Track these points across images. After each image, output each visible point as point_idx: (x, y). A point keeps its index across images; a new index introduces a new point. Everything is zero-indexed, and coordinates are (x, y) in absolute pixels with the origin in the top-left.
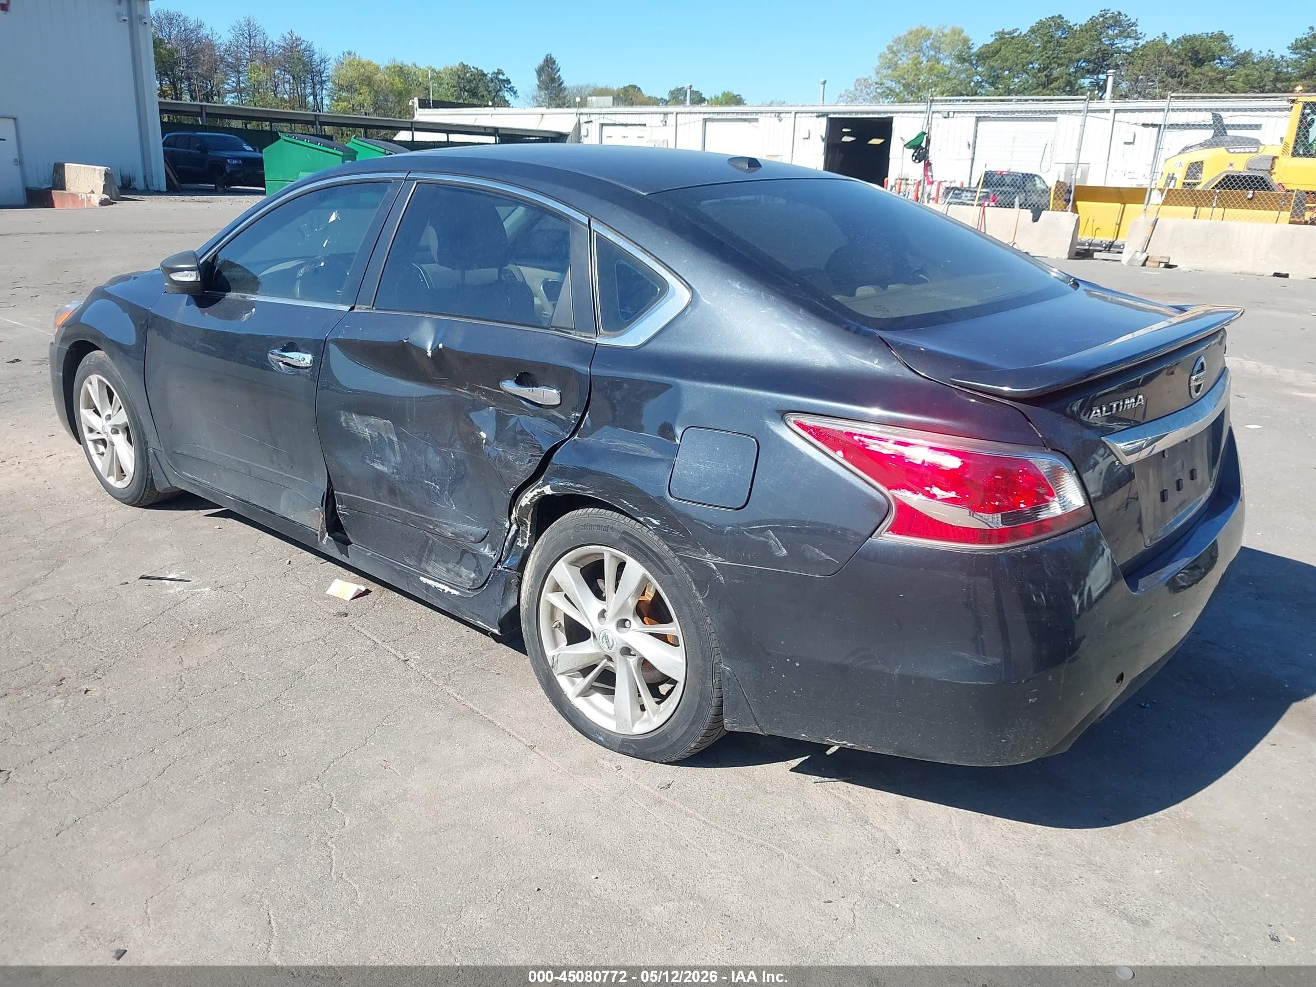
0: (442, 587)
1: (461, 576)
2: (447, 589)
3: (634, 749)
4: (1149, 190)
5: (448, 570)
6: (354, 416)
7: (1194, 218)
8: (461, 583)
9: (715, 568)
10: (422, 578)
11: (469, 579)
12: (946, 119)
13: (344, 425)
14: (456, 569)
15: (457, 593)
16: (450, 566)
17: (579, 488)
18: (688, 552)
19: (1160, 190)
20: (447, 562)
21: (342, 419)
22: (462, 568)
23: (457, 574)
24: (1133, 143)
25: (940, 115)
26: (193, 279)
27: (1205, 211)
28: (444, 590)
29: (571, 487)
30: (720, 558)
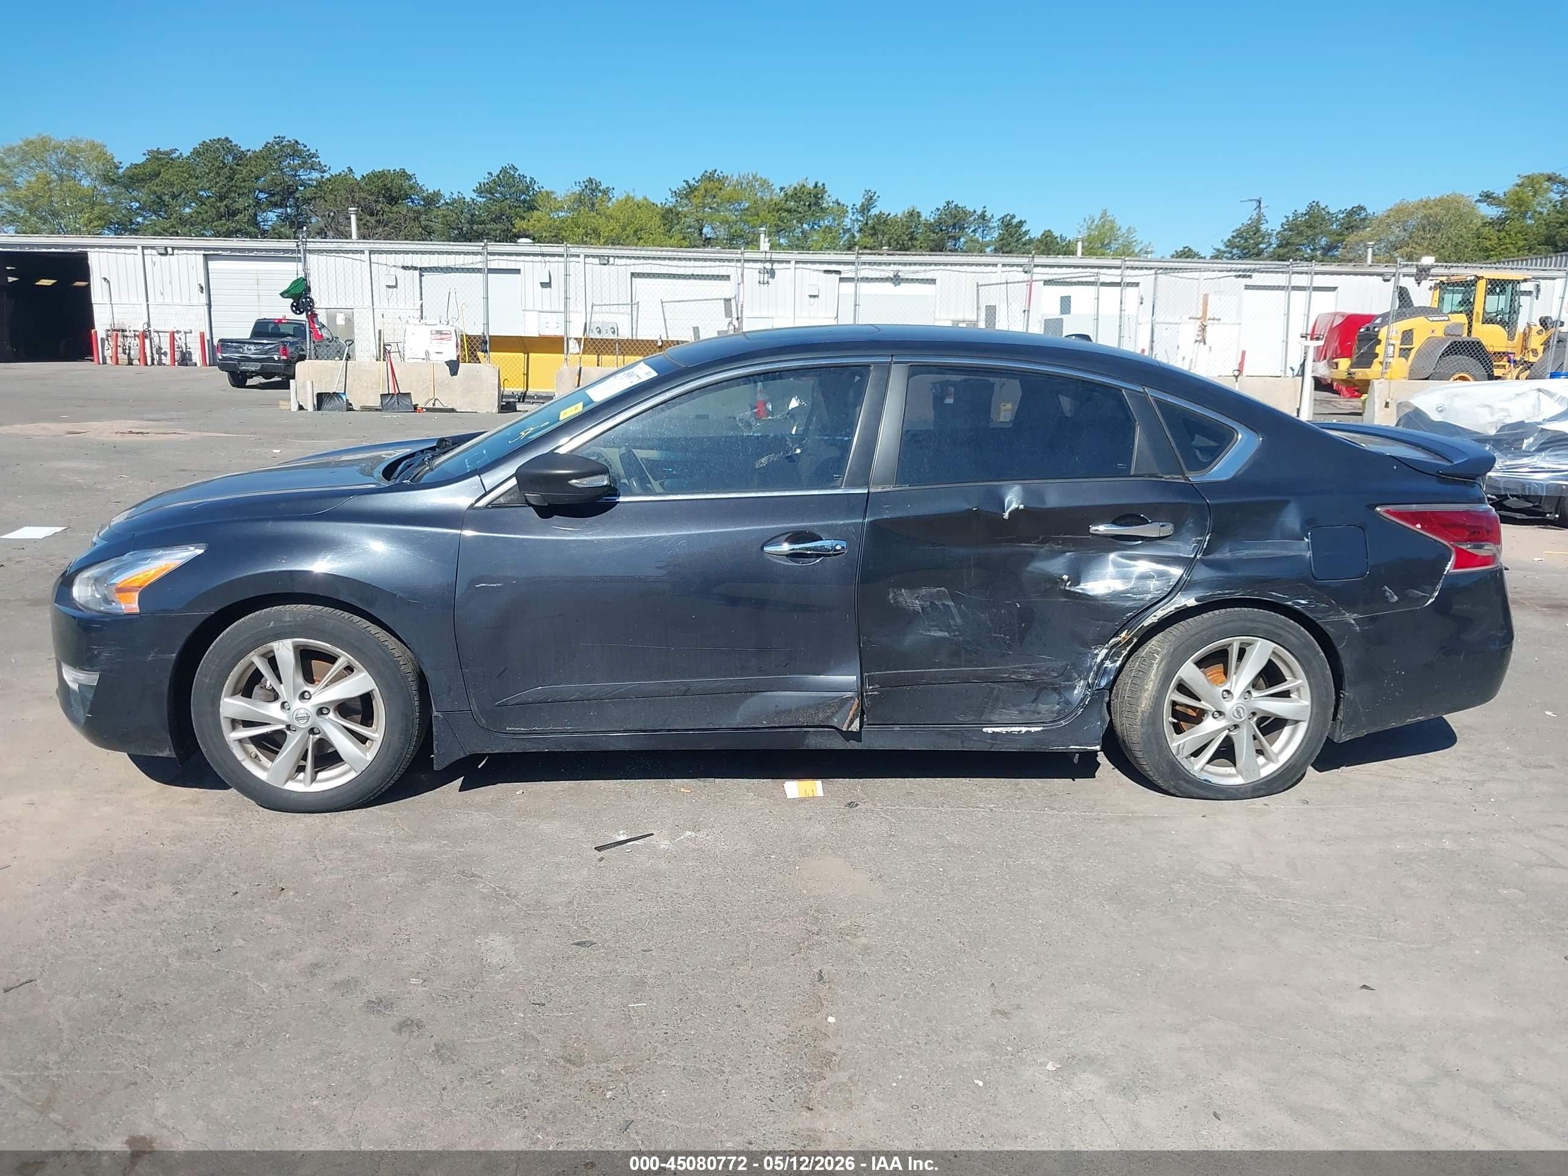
0: (1017, 729)
1: (1039, 713)
2: (1024, 729)
4: (565, 339)
5: (1021, 712)
6: (903, 591)
8: (1040, 719)
9: (1353, 622)
10: (985, 730)
11: (1053, 712)
12: (163, 258)
13: (892, 602)
14: (1032, 708)
15: (1040, 729)
16: (1023, 707)
18: (1331, 617)
19: (576, 339)
20: (1019, 705)
21: (891, 597)
22: (1040, 705)
23: (1034, 712)
24: (396, 286)
25: (154, 252)
26: (605, 483)
27: (605, 358)
28: (1021, 731)
30: (1355, 615)
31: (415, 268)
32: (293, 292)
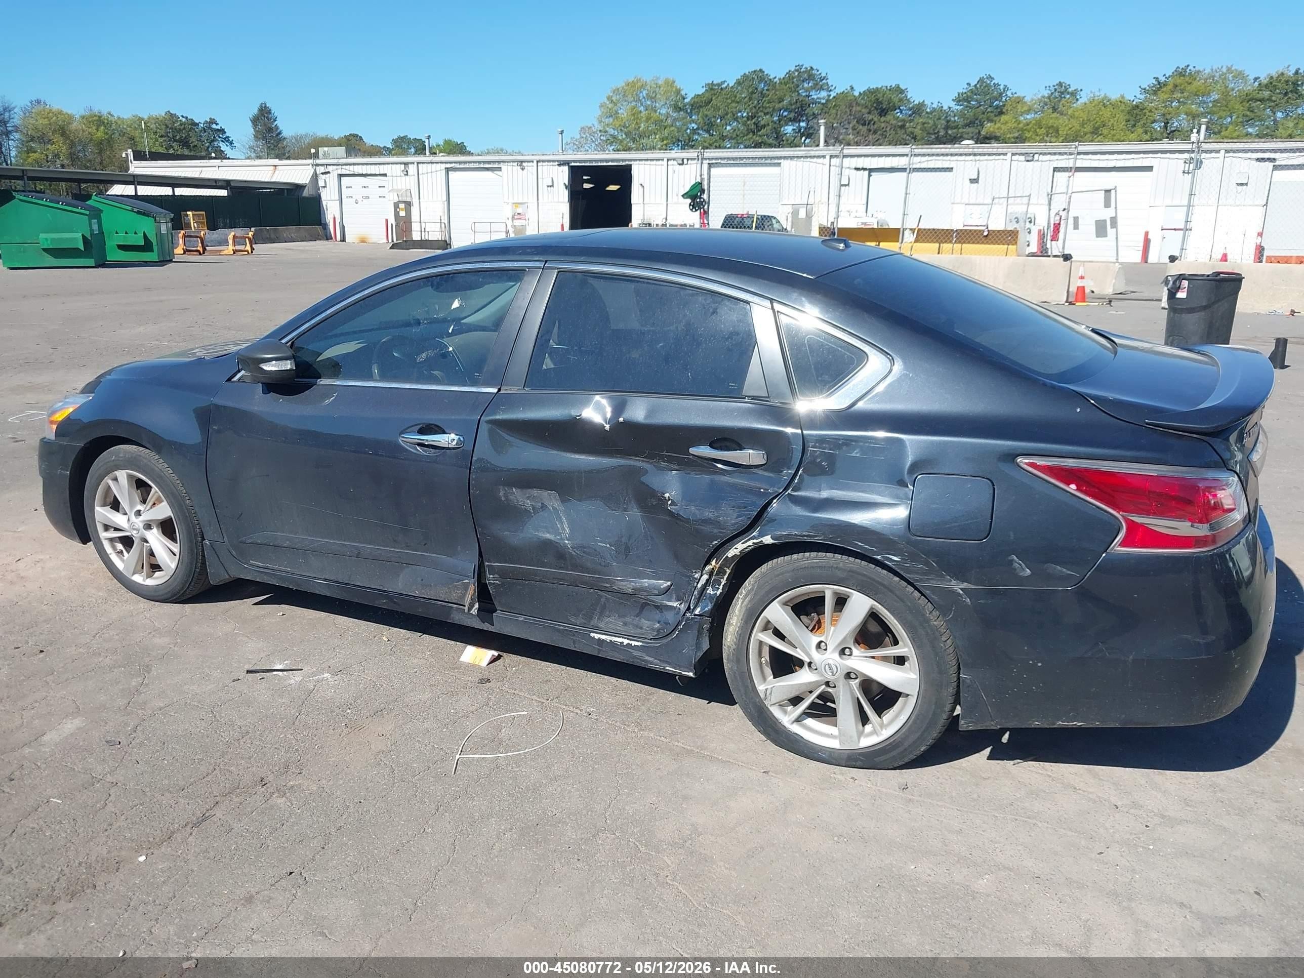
0: (620, 640)
1: (641, 628)
2: (626, 642)
3: (861, 760)
4: (902, 230)
5: (625, 624)
6: (514, 490)
7: (939, 253)
8: (643, 634)
9: (961, 592)
10: (592, 635)
11: (653, 629)
12: (681, 166)
13: (503, 499)
14: (635, 622)
15: (640, 644)
16: (628, 619)
17: (805, 536)
18: (932, 582)
19: (911, 229)
20: (624, 616)
21: (501, 494)
22: (643, 620)
23: (637, 626)
24: (848, 185)
25: (675, 162)
26: (289, 367)
27: (946, 246)
28: (623, 643)
29: (796, 535)
30: (965, 584)
31: (864, 169)
32: (690, 193)
